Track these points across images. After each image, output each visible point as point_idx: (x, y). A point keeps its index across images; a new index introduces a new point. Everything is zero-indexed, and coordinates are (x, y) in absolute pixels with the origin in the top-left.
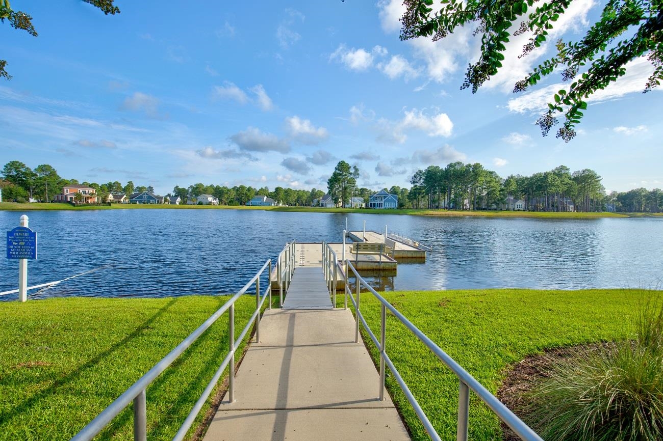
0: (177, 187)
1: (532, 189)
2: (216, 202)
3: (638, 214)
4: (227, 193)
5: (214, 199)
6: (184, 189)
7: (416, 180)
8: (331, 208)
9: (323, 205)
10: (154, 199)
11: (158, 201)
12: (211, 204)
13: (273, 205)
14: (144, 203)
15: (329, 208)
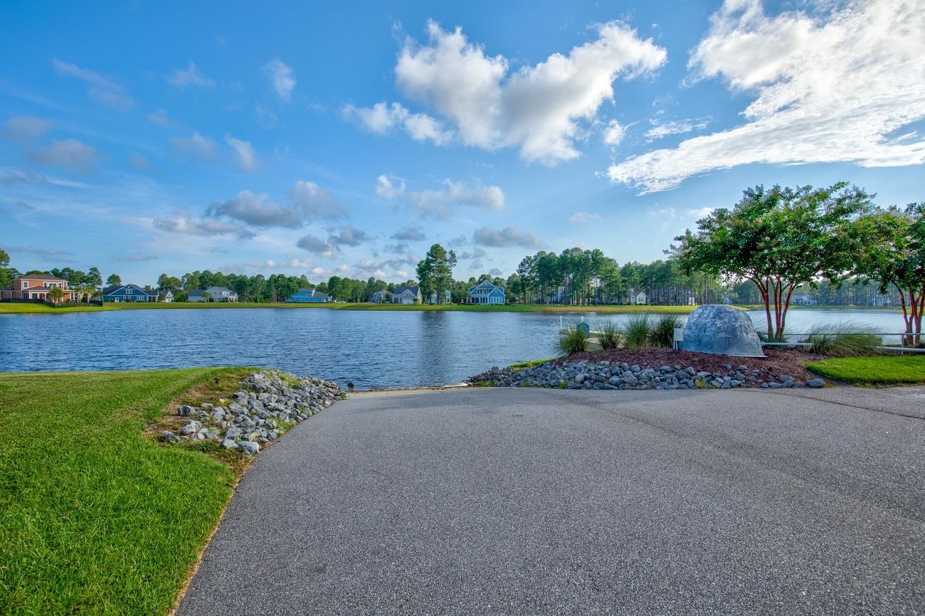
0: (164, 275)
1: (651, 279)
2: (235, 297)
3: (756, 306)
4: (250, 285)
5: (231, 293)
6: (175, 280)
7: (523, 269)
8: (409, 305)
9: (396, 301)
10: (143, 294)
11: (150, 297)
12: (227, 301)
13: (325, 301)
14: (127, 301)
15: (406, 305)
